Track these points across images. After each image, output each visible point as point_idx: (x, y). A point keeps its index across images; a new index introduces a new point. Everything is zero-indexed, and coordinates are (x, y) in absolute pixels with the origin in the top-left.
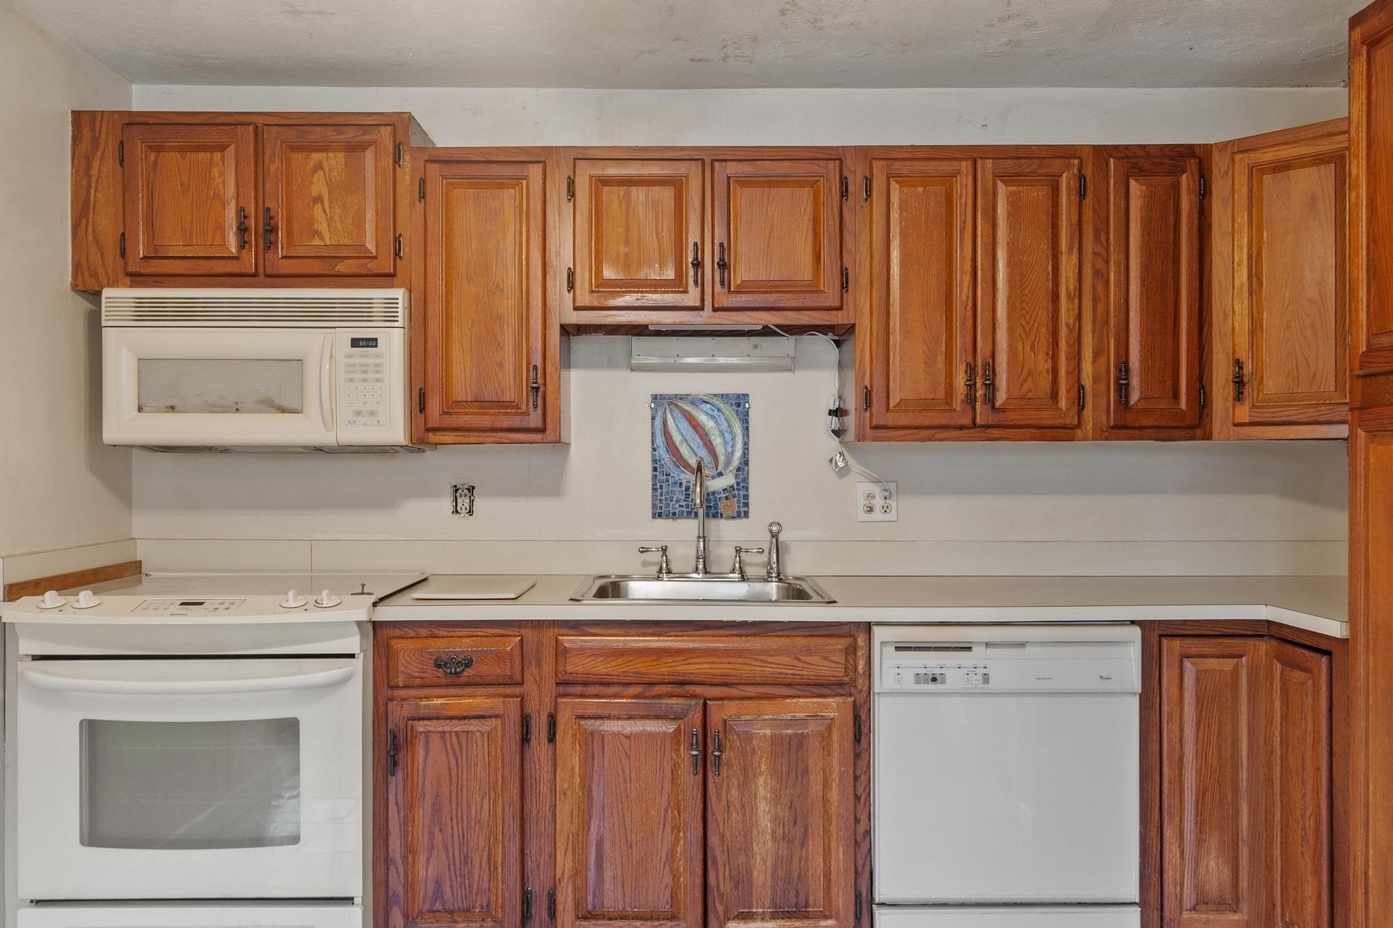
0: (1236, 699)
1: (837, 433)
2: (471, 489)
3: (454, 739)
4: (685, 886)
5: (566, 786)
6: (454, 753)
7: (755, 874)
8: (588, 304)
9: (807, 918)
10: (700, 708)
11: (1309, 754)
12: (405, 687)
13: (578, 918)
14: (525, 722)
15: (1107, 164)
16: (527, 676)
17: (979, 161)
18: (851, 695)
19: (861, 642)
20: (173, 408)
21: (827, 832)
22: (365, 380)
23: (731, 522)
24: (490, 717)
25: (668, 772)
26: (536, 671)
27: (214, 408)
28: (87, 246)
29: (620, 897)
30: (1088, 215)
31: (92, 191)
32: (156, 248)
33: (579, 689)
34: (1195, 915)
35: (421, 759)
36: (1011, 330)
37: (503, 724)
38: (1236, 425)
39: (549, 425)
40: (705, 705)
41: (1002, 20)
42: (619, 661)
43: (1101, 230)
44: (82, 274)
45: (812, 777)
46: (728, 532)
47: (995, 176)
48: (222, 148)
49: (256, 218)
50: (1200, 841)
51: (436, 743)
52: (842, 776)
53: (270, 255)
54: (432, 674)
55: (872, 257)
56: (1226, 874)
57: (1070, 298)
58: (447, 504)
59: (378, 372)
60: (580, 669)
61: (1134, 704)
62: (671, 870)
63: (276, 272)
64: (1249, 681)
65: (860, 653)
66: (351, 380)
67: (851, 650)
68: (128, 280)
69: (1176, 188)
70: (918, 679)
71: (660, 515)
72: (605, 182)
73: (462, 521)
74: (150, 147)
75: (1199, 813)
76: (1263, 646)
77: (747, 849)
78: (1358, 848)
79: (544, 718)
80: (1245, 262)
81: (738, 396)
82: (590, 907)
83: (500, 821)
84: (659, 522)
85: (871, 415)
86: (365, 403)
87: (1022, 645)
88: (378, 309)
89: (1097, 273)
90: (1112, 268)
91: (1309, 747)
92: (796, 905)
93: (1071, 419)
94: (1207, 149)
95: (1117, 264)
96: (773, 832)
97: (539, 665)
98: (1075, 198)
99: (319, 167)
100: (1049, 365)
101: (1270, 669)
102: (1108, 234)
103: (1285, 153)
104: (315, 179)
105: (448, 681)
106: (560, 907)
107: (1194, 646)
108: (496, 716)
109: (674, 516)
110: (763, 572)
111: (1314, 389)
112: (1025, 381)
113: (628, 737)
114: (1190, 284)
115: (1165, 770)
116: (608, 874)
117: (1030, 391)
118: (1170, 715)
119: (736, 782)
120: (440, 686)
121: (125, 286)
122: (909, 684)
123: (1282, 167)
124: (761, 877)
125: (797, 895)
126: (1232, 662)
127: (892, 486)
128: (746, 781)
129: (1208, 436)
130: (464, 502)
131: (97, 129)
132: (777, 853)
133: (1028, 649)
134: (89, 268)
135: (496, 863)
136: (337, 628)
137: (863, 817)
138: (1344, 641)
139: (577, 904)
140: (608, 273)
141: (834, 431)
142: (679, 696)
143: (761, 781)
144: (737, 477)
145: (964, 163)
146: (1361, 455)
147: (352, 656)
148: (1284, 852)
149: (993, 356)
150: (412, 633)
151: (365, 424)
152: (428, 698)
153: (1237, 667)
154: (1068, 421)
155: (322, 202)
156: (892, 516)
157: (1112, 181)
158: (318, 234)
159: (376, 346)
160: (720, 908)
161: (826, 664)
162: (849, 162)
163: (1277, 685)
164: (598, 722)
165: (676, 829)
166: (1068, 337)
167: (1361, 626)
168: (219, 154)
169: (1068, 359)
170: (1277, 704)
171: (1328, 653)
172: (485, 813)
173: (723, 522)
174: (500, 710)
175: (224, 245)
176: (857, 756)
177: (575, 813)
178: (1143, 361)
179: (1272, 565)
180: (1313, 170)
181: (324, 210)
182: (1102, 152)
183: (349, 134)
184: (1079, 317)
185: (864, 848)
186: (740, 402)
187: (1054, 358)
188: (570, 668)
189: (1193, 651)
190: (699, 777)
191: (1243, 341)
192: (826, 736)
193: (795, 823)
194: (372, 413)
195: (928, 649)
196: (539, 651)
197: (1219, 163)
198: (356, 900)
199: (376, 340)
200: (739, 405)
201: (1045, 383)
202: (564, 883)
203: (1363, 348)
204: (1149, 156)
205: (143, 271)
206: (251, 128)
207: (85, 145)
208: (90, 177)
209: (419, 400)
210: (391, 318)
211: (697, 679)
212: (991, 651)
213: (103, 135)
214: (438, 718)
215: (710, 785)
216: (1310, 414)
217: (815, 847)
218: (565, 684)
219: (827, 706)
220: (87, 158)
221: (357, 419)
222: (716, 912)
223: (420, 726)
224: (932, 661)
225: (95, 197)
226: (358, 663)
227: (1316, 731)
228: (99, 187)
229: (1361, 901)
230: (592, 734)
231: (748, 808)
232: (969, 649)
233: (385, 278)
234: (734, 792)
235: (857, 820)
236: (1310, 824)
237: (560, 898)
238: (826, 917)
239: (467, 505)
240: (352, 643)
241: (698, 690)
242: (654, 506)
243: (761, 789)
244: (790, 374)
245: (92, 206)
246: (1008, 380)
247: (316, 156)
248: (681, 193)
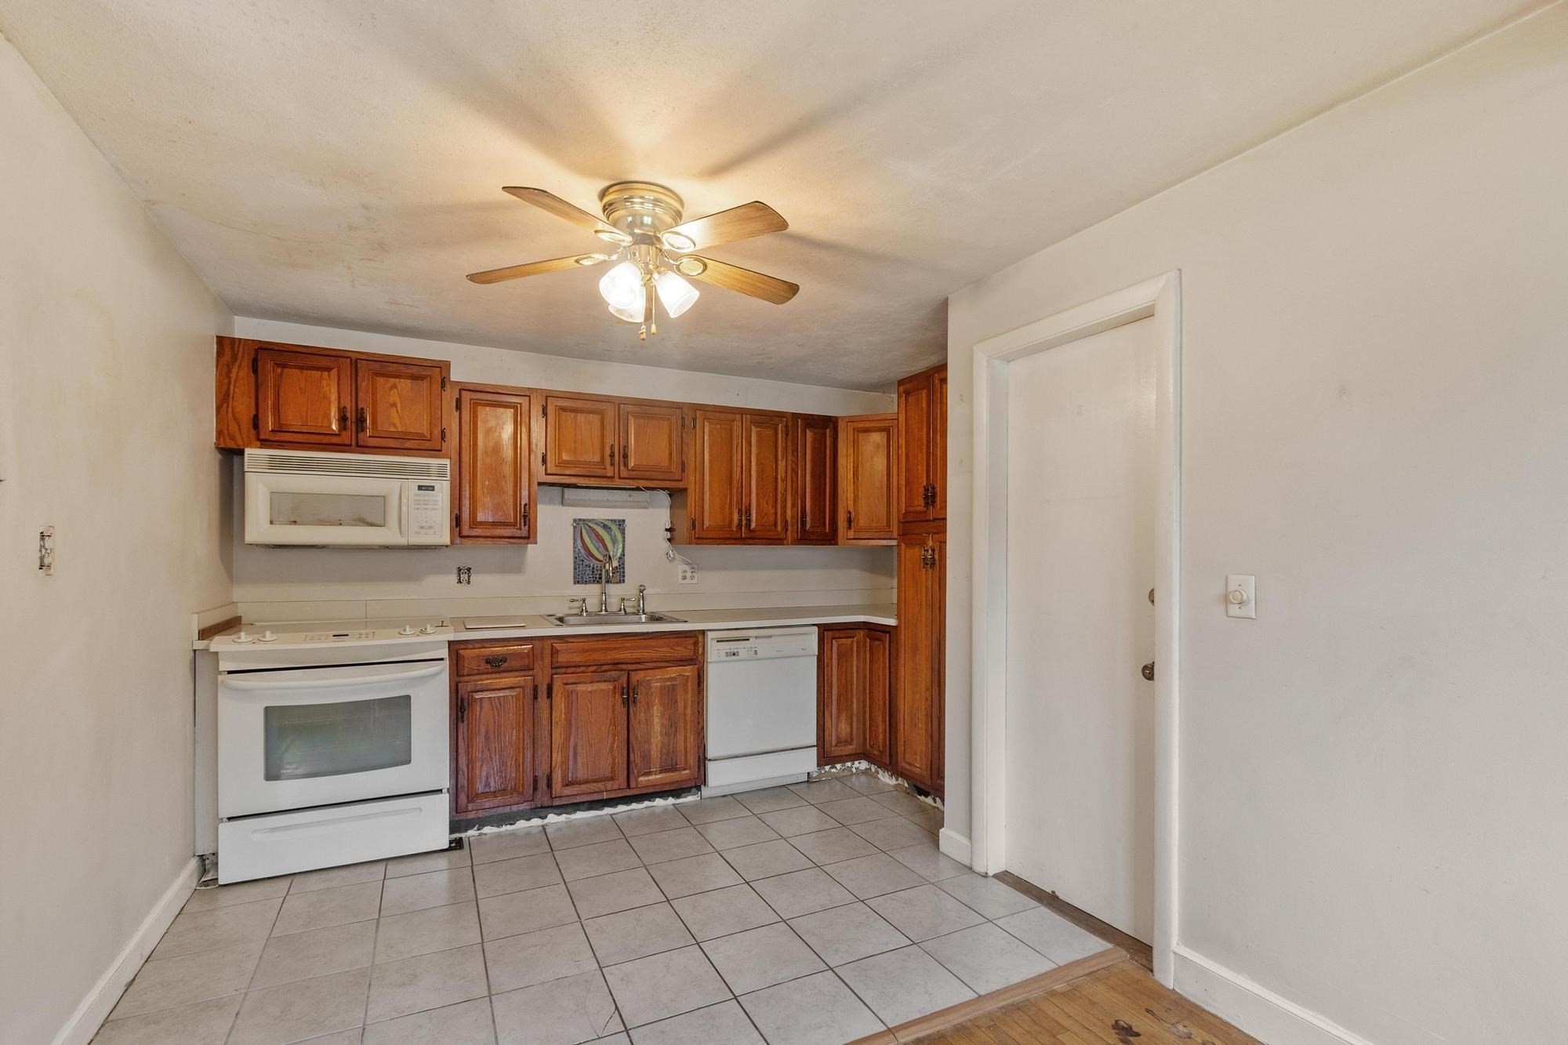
0: (852, 654)
1: (669, 540)
2: (469, 570)
3: (497, 701)
4: (618, 763)
5: (557, 719)
6: (497, 709)
7: (653, 752)
8: (554, 472)
9: (676, 771)
10: (626, 675)
11: (881, 674)
12: (467, 675)
13: (563, 786)
14: (535, 688)
15: (798, 422)
16: (535, 665)
17: (744, 416)
18: (696, 665)
19: (700, 639)
20: (295, 522)
21: (685, 729)
22: (426, 509)
23: (615, 585)
24: (517, 687)
25: (610, 707)
26: (540, 663)
27: (322, 523)
28: (228, 421)
29: (586, 772)
30: (789, 444)
31: (232, 387)
32: (281, 425)
33: (563, 670)
34: (836, 748)
35: (478, 713)
36: (758, 495)
37: (524, 691)
38: (848, 539)
39: (532, 535)
40: (628, 674)
41: (759, 354)
42: (586, 654)
43: (795, 450)
44: (224, 438)
45: (679, 704)
46: (614, 590)
47: (751, 422)
48: (329, 369)
49: (351, 412)
50: (838, 716)
51: (486, 704)
52: (692, 702)
53: (361, 435)
54: (484, 667)
55: (696, 457)
56: (848, 729)
57: (782, 481)
58: (455, 578)
59: (434, 505)
60: (565, 660)
61: (815, 659)
62: (612, 756)
63: (366, 444)
64: (857, 647)
65: (700, 644)
66: (418, 509)
67: (696, 643)
68: (258, 443)
69: (824, 434)
70: (727, 654)
71: (578, 582)
72: (564, 409)
73: (464, 587)
74: (276, 364)
75: (838, 704)
76: (861, 633)
77: (648, 741)
78: (901, 707)
79: (545, 686)
80: (852, 470)
81: (619, 521)
82: (570, 780)
83: (521, 741)
84: (578, 586)
85: (695, 532)
86: (426, 522)
87: (770, 637)
88: (434, 470)
89: (793, 470)
90: (800, 468)
91: (881, 672)
92: (672, 765)
93: (782, 536)
94: (836, 418)
95: (801, 466)
96: (661, 732)
97: (542, 659)
98: (784, 436)
99: (394, 386)
100: (773, 511)
101: (865, 643)
102: (797, 452)
103: (868, 425)
104: (392, 393)
105: (493, 670)
106: (554, 782)
107: (837, 634)
108: (519, 687)
109: (586, 583)
110: (635, 610)
111: (879, 525)
112: (763, 518)
113: (590, 692)
114: (830, 478)
115: (826, 688)
116: (580, 761)
117: (766, 522)
118: (827, 664)
119: (643, 710)
120: (487, 673)
121: (256, 447)
122: (723, 657)
123: (867, 430)
124: (655, 753)
125: (672, 760)
126: (851, 639)
127: (695, 567)
128: (649, 707)
129: (836, 544)
130: (464, 577)
131: (236, 349)
132: (663, 742)
133: (773, 639)
134: (229, 434)
135: (519, 763)
136: (435, 645)
137: (701, 721)
138: (896, 627)
139: (563, 779)
140: (565, 457)
141: (668, 539)
142: (615, 670)
143: (655, 708)
144: (619, 562)
145: (737, 416)
146: (903, 553)
147: (442, 659)
148: (870, 716)
149: (750, 506)
150: (471, 646)
151: (426, 534)
152: (481, 680)
153: (852, 641)
154: (781, 536)
155: (396, 407)
156: (695, 581)
157: (800, 430)
158: (395, 425)
159: (433, 490)
160: (635, 771)
161: (683, 651)
162: (685, 410)
163: (868, 648)
164: (575, 686)
165: (614, 735)
166: (781, 498)
167: (903, 620)
168: (327, 373)
169: (781, 508)
170: (868, 656)
171: (889, 632)
172: (514, 738)
173: (611, 585)
174: (522, 684)
175: (330, 426)
176: (699, 692)
177: (563, 733)
178: (812, 510)
179: (856, 600)
180: (879, 433)
181: (397, 411)
182: (796, 416)
183: (414, 370)
184: (786, 490)
185: (701, 736)
186: (621, 523)
187: (776, 508)
188: (560, 660)
189: (836, 636)
190: (626, 709)
191: (851, 503)
192: (685, 685)
193: (671, 726)
194: (430, 527)
195: (731, 641)
196: (542, 653)
197: (841, 425)
198: (443, 791)
199: (433, 487)
200: (620, 525)
201: (772, 519)
202: (557, 769)
203: (904, 511)
204: (813, 418)
205: (272, 439)
206: (349, 360)
207: (227, 358)
208: (230, 378)
209: (457, 521)
210: (442, 475)
211: (625, 661)
212: (758, 640)
213: (240, 353)
214: (487, 691)
215: (631, 712)
216: (876, 535)
217: (680, 737)
218: (555, 667)
219: (686, 670)
220: (228, 366)
221: (421, 530)
222: (634, 773)
223: (478, 696)
224: (733, 646)
225: (234, 390)
226: (447, 663)
227: (884, 664)
228: (237, 385)
229: (902, 728)
230: (572, 692)
231: (649, 722)
232: (748, 640)
233: (436, 452)
234: (642, 715)
235: (699, 723)
236: (881, 703)
237: (554, 777)
238: (685, 769)
239: (467, 578)
240: (444, 653)
241: (624, 667)
242: (575, 578)
243: (655, 713)
244: (644, 510)
245: (231, 396)
246: (756, 517)
247: (392, 380)
248: (603, 419)
